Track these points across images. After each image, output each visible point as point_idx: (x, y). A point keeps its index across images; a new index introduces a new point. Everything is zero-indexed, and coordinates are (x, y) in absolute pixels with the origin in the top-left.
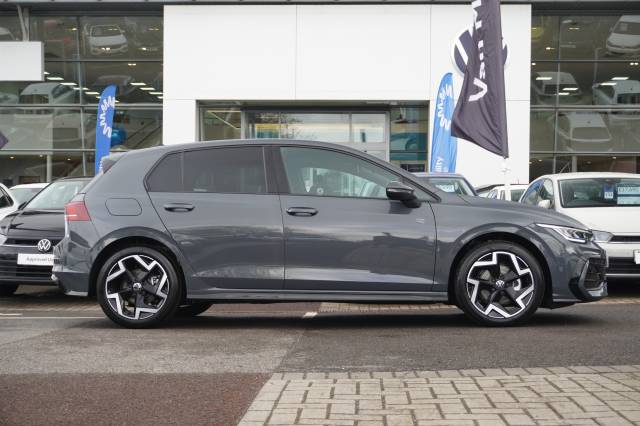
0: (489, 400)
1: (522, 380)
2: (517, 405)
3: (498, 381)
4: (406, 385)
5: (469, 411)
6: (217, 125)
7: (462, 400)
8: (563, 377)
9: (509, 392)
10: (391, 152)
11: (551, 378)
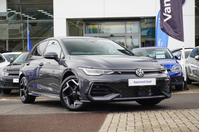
0: (170, 117)
1: (181, 112)
2: (178, 118)
3: (174, 113)
4: (148, 114)
5: (164, 119)
6: (72, 26)
7: (163, 117)
8: (193, 111)
9: (176, 115)
10: (141, 36)
11: (189, 112)
